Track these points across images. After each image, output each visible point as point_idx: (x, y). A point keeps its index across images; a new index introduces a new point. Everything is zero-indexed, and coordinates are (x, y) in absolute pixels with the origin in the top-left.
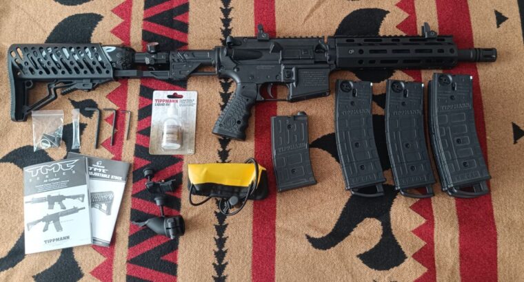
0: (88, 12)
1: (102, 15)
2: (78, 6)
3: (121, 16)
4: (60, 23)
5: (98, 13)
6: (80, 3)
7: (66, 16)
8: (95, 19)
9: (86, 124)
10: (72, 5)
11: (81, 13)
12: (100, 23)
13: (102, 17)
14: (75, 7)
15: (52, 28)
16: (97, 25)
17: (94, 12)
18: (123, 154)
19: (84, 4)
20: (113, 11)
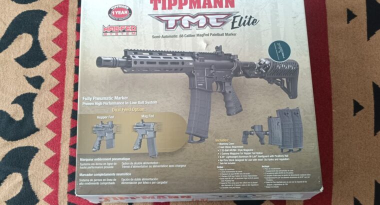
0: (36, 9)
1: (46, 11)
2: (29, 4)
3: (61, 12)
4: (16, 18)
5: (43, 10)
6: (30, 2)
7: (20, 13)
8: (41, 14)
9: (37, 94)
10: (24, 3)
11: (31, 10)
12: (45, 18)
13: (47, 13)
14: (26, 5)
15: (11, 21)
16: (43, 19)
17: (41, 9)
18: (63, 116)
19: (33, 3)
20: (54, 8)
